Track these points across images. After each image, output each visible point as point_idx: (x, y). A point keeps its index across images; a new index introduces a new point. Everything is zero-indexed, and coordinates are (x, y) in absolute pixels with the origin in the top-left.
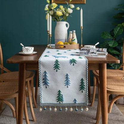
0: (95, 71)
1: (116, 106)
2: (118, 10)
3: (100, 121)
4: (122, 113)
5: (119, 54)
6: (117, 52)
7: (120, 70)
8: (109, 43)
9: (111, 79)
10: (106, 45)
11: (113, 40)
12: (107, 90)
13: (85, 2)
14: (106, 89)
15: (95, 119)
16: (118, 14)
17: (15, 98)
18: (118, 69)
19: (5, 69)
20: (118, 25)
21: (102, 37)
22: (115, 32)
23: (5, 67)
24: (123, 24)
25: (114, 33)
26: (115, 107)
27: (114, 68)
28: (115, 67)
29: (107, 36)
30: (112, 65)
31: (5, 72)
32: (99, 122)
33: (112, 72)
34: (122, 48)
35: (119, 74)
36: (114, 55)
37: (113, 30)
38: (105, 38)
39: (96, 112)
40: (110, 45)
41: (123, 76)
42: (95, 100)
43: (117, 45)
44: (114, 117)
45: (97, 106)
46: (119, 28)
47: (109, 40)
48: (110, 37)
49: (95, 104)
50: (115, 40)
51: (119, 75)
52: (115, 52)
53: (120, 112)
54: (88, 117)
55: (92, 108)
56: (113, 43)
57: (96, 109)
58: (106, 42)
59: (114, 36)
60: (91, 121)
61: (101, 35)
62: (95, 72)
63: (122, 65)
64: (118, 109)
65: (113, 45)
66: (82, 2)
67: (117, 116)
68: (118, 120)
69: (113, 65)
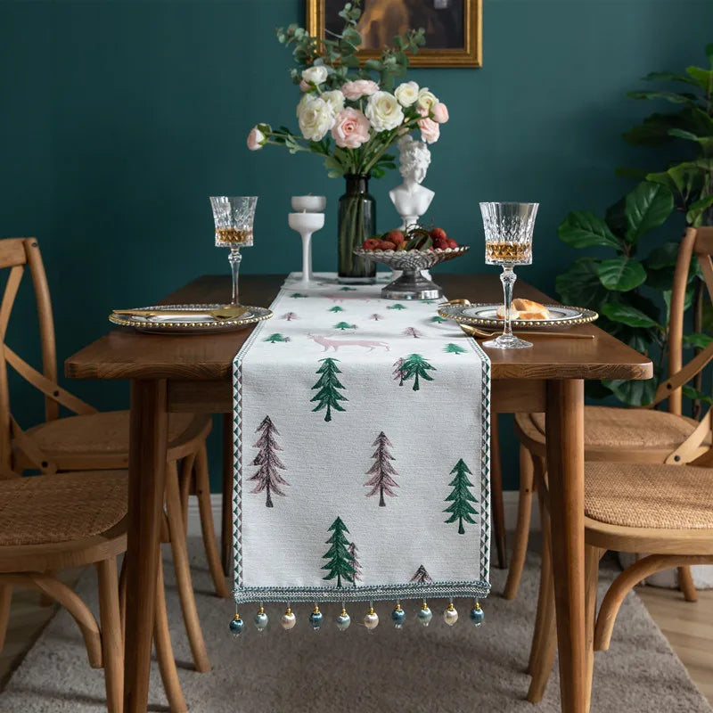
0: (525, 415)
1: (638, 599)
2: (644, 98)
3: (549, 685)
4: (664, 638)
5: (653, 328)
6: (643, 317)
7: (658, 413)
8: (600, 271)
9: (610, 464)
10: (585, 278)
11: (620, 253)
12: (587, 530)
13: (480, 61)
14: (582, 522)
15: (527, 672)
16: (646, 121)
17: (101, 566)
18: (644, 404)
19: (65, 398)
20: (649, 177)
21: (566, 239)
22: (634, 215)
23: (66, 389)
24: (671, 172)
25: (625, 219)
26: (633, 604)
27: (622, 398)
28: (630, 396)
29: (591, 235)
30: (613, 385)
31: (64, 412)
32: (544, 688)
33: (614, 423)
34: (667, 295)
35: (649, 433)
36: (625, 334)
37: (621, 205)
38: (581, 246)
39: (528, 632)
40: (604, 280)
41: (670, 445)
42: (528, 565)
43: (644, 279)
44: (623, 662)
45: (537, 599)
46: (652, 195)
47: (601, 255)
48: (605, 239)
49: (528, 584)
50: (633, 253)
51: (652, 441)
52: (630, 316)
53: (658, 632)
54: (491, 657)
55: (509, 611)
56: (621, 268)
57: (531, 613)
58: (584, 266)
59: (629, 236)
60: (504, 684)
61: (560, 228)
62: (525, 425)
63: (669, 387)
64: (647, 615)
65: (622, 281)
66: (462, 60)
67: (641, 654)
68: (647, 679)
69: (622, 387)
